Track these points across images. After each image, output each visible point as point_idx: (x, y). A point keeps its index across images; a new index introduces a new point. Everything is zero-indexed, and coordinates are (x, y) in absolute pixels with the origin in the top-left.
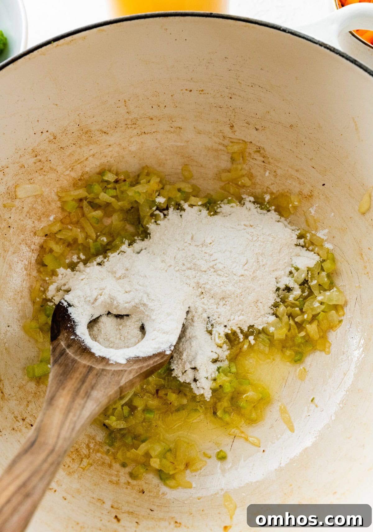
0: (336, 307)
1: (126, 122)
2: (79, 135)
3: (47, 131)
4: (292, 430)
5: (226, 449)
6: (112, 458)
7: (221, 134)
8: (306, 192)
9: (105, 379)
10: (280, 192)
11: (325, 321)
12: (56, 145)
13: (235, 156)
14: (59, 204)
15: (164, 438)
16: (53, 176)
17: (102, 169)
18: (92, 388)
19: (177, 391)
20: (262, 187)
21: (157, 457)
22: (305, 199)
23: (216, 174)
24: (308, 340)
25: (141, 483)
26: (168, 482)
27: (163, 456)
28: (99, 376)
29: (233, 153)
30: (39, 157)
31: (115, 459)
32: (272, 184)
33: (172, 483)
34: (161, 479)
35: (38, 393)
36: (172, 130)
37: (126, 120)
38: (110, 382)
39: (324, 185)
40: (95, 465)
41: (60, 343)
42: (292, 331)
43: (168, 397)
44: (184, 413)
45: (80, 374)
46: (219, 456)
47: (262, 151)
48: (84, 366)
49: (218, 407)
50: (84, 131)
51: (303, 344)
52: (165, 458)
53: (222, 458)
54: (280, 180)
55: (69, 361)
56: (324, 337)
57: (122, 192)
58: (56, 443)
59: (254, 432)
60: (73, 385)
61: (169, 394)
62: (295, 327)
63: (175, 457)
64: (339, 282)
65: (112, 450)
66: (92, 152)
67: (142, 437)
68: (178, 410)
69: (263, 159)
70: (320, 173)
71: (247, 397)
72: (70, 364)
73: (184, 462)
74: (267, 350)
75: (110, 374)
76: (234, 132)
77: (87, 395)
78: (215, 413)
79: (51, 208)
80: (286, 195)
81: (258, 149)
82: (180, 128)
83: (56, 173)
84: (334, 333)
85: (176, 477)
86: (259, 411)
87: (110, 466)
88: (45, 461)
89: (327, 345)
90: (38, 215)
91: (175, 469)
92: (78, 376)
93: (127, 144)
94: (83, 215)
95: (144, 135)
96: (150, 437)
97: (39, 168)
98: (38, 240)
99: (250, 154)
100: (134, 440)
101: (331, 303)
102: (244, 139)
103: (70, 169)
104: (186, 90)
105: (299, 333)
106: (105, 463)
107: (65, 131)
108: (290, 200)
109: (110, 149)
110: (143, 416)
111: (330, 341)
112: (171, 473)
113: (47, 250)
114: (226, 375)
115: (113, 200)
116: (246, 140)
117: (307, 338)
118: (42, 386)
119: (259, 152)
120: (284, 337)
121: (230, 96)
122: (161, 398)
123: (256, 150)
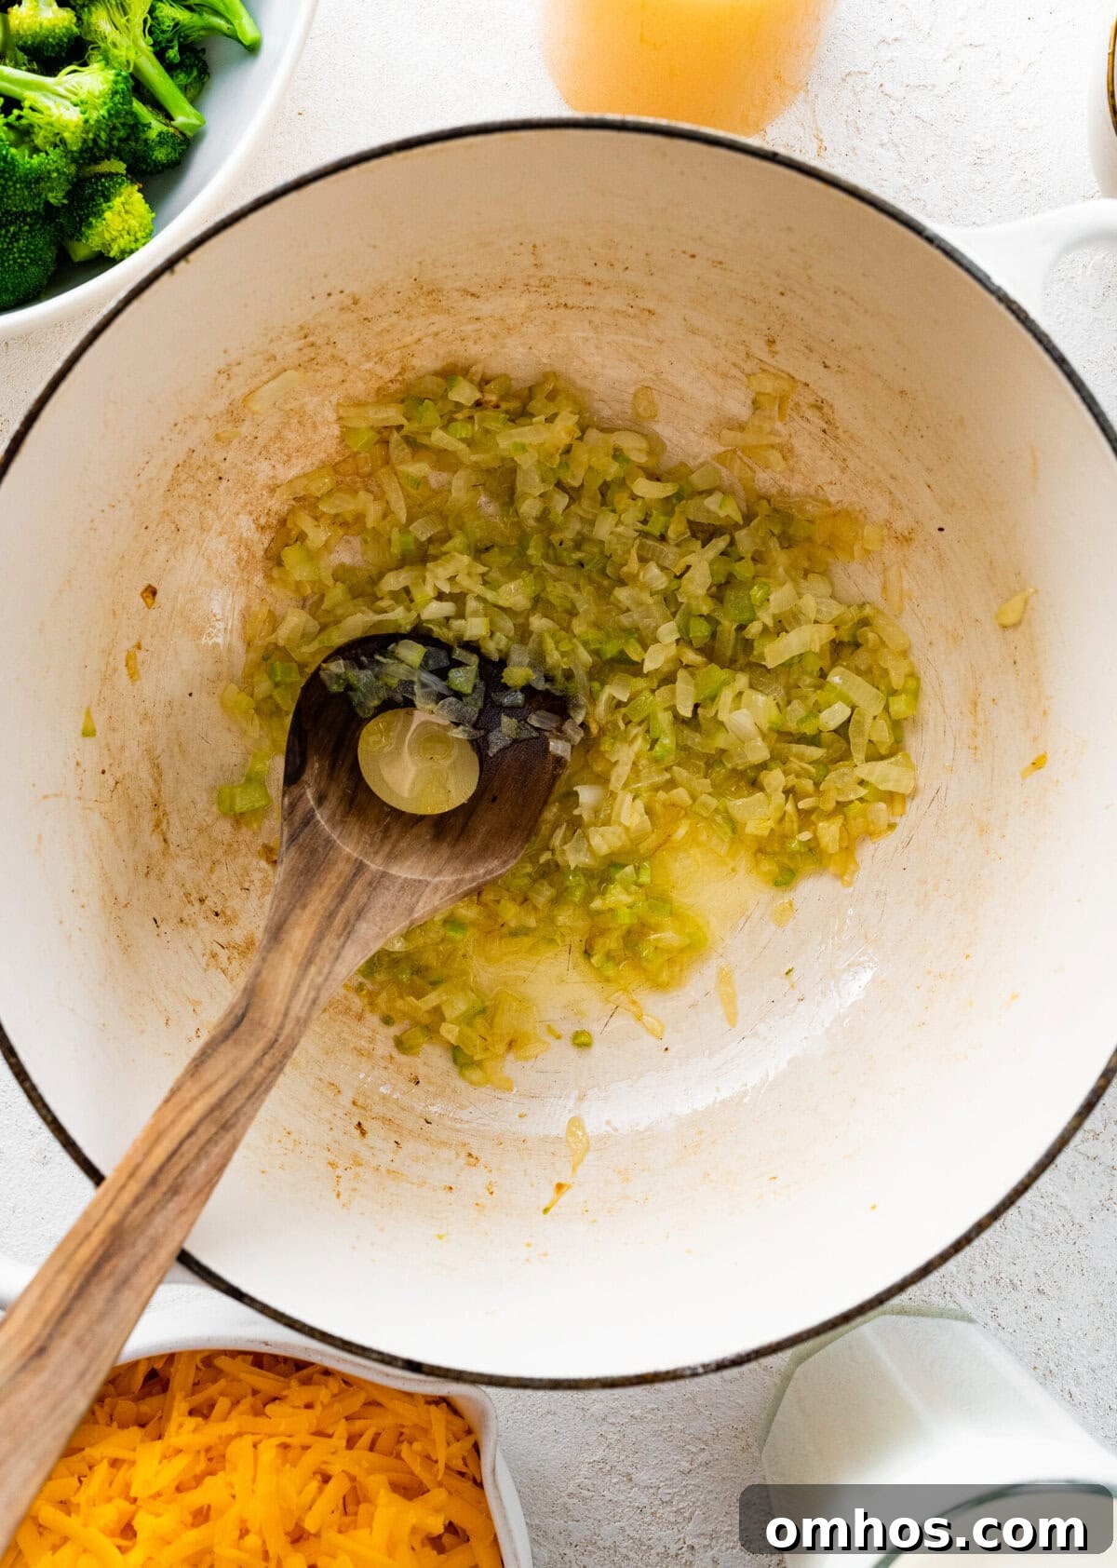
0: (890, 797)
1: (526, 282)
2: (412, 296)
3: (342, 292)
4: (732, 1019)
5: (595, 1028)
6: (366, 1001)
7: (743, 347)
8: (901, 525)
9: (385, 897)
10: (845, 506)
11: (860, 820)
12: (355, 315)
13: (761, 398)
14: (336, 430)
15: (475, 982)
16: (335, 373)
17: (448, 365)
18: (360, 914)
19: (520, 899)
20: (808, 481)
21: (457, 1021)
22: (894, 540)
23: (711, 425)
24: (813, 849)
25: (416, 1064)
26: (467, 1073)
27: (468, 1019)
28: (375, 889)
29: (759, 394)
30: (311, 339)
31: (371, 1004)
32: (831, 483)
33: (475, 1075)
34: (455, 1061)
35: (235, 846)
36: (631, 311)
37: (529, 277)
38: (394, 907)
39: (941, 529)
40: (331, 1010)
41: (305, 793)
42: (787, 824)
43: (500, 907)
44: (527, 941)
45: (338, 878)
46: (577, 1042)
47: (826, 409)
48: (348, 859)
49: (597, 948)
50: (425, 289)
51: (801, 854)
52: (470, 1024)
53: (582, 1042)
54: (850, 481)
55: (321, 842)
56: (849, 848)
57: (487, 432)
58: (281, 1028)
59: (657, 1007)
60: (322, 901)
61: (503, 902)
62: (795, 818)
63: (491, 1025)
64: (912, 742)
65: (369, 986)
66: (434, 329)
67: (434, 977)
68: (514, 934)
69: (825, 426)
70: (939, 503)
71: (657, 940)
72: (320, 849)
73: (508, 1040)
74: (723, 850)
75: (397, 887)
76: (774, 353)
77: (348, 930)
78: (588, 953)
79: (317, 439)
80: (856, 518)
81: (819, 403)
82: (650, 311)
83: (342, 365)
84: (872, 847)
85: (487, 1064)
86: (677, 969)
87: (360, 1018)
88: (258, 1062)
89: (852, 867)
90: (286, 451)
91: (486, 1049)
92: (334, 881)
93: (518, 321)
94: (387, 461)
95: (562, 310)
96: (449, 977)
97: (306, 358)
98: (278, 504)
99: (797, 404)
100: (415, 977)
101: (882, 787)
102: (792, 373)
103: (376, 359)
104: (684, 252)
105: (800, 832)
106: (350, 1010)
107: (381, 291)
108: (860, 532)
109: (478, 325)
110: (442, 932)
111: (858, 860)
112: (477, 1057)
113: (294, 534)
114: (626, 889)
115: (462, 446)
116: (797, 377)
117: (812, 845)
118: (244, 830)
119: (820, 408)
120: (766, 833)
121: (781, 290)
122: (486, 905)
123: (813, 402)
